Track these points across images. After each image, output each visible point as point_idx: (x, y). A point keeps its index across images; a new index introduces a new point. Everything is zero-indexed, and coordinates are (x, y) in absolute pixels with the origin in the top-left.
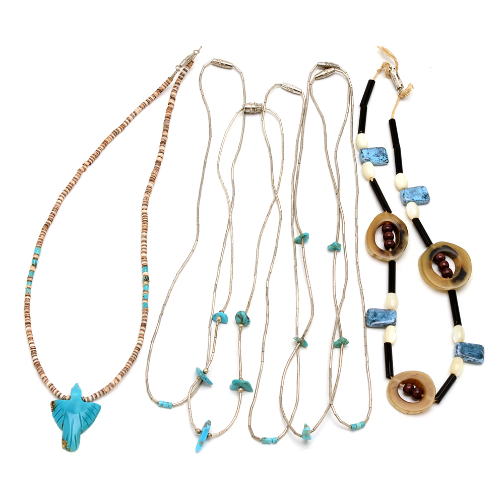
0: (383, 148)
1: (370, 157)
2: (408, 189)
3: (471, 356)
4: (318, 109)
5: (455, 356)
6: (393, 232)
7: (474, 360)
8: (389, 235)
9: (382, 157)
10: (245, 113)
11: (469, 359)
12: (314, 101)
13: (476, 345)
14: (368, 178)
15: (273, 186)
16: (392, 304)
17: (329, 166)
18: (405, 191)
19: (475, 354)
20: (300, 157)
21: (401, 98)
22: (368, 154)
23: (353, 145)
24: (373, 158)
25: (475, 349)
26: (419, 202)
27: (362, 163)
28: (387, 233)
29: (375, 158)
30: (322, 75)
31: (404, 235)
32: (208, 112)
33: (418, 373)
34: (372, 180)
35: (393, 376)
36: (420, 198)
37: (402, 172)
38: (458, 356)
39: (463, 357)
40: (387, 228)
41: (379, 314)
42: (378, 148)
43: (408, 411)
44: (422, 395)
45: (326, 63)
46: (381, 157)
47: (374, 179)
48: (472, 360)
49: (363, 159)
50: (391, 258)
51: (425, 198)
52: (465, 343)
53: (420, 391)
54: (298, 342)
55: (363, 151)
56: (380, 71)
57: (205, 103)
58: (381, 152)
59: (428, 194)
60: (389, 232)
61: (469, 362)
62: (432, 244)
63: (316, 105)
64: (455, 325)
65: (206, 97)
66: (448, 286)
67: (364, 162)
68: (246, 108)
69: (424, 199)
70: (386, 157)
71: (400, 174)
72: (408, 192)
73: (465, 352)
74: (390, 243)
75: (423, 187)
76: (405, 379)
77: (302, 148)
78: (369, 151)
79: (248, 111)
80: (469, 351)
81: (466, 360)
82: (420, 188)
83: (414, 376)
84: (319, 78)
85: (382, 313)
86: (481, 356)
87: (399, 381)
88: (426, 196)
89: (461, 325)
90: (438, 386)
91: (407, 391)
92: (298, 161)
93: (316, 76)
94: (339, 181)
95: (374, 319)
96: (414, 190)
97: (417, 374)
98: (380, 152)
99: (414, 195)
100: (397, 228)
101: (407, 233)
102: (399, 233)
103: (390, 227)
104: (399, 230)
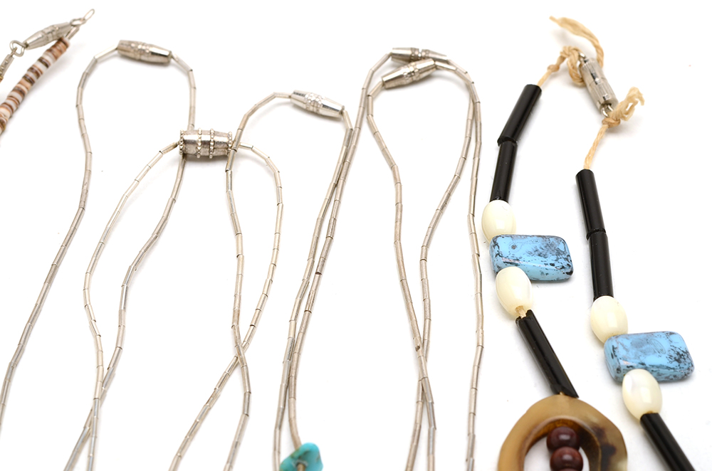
0: (557, 238)
1: (517, 256)
2: (627, 336)
4: (384, 151)
6: (581, 451)
8: (567, 457)
9: (555, 258)
10: (185, 155)
12: (375, 133)
14: (513, 310)
15: (235, 328)
17: (403, 281)
18: (620, 340)
20: (324, 260)
21: (610, 125)
22: (514, 247)
23: (473, 233)
24: (526, 257)
26: (662, 371)
27: (496, 271)
28: (561, 450)
29: (531, 258)
30: (401, 77)
31: (613, 459)
32: (87, 152)
34: (523, 315)
36: (663, 360)
37: (610, 293)
40: (564, 437)
42: (543, 237)
45: (413, 50)
46: (551, 259)
47: (530, 313)
49: (500, 261)
51: (678, 361)
55: (499, 241)
56: (554, 70)
57: (83, 135)
58: (553, 246)
59: (687, 352)
60: (567, 450)
63: (380, 142)
65: (87, 122)
67: (500, 268)
68: (185, 142)
69: (675, 364)
70: (567, 259)
71: (604, 299)
72: (627, 343)
75: (671, 333)
77: (330, 238)
78: (518, 242)
79: (191, 150)
82: (663, 335)
84: (392, 84)
88: (682, 357)
92: (317, 270)
93: (385, 79)
94: (427, 318)
96: (644, 341)
98: (549, 246)
99: (645, 353)
100: (594, 441)
101: (625, 453)
102: (600, 451)
103: (572, 435)
104: (598, 444)
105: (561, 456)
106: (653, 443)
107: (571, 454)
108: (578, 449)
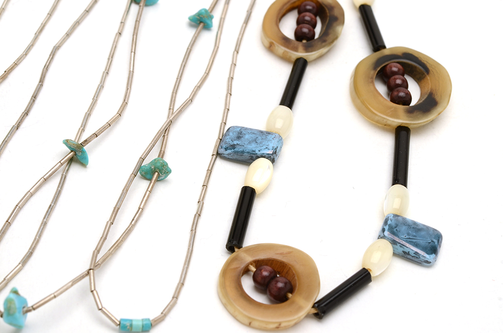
3: (410, 243)
5: (380, 237)
7: (416, 253)
8: (308, 18)
11: (407, 250)
13: (427, 229)
16: (279, 125)
19: (422, 242)
25: (423, 233)
28: (305, 14)
31: (335, 24)
33: (291, 251)
35: (240, 247)
38: (384, 237)
39: (394, 243)
40: (309, 7)
41: (247, 137)
43: (249, 318)
44: (290, 295)
48: (412, 253)
50: (301, 54)
52: (404, 219)
53: (286, 283)
54: (72, 151)
60: (308, 14)
61: (405, 256)
62: (384, 47)
64: (393, 184)
66: (397, 117)
73: (400, 234)
74: (305, 30)
76: (262, 256)
80: (408, 234)
81: (400, 250)
83: (281, 254)
85: (253, 136)
86: (433, 250)
87: (249, 259)
89: (406, 186)
90: (328, 284)
91: (259, 279)
95: (235, 142)
97: (290, 253)
100: (326, 13)
101: (343, 23)
102: (328, 19)
103: (313, 7)
104: (328, 14)
105: (304, 17)
106: (363, 22)
107: (310, 16)
108: (316, 16)
